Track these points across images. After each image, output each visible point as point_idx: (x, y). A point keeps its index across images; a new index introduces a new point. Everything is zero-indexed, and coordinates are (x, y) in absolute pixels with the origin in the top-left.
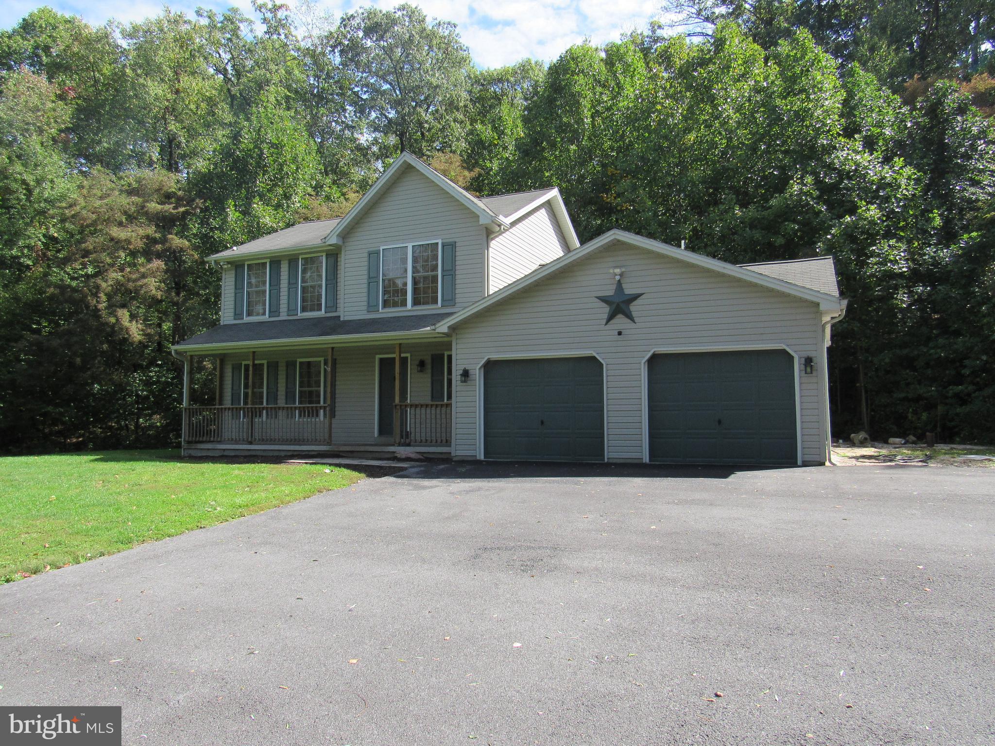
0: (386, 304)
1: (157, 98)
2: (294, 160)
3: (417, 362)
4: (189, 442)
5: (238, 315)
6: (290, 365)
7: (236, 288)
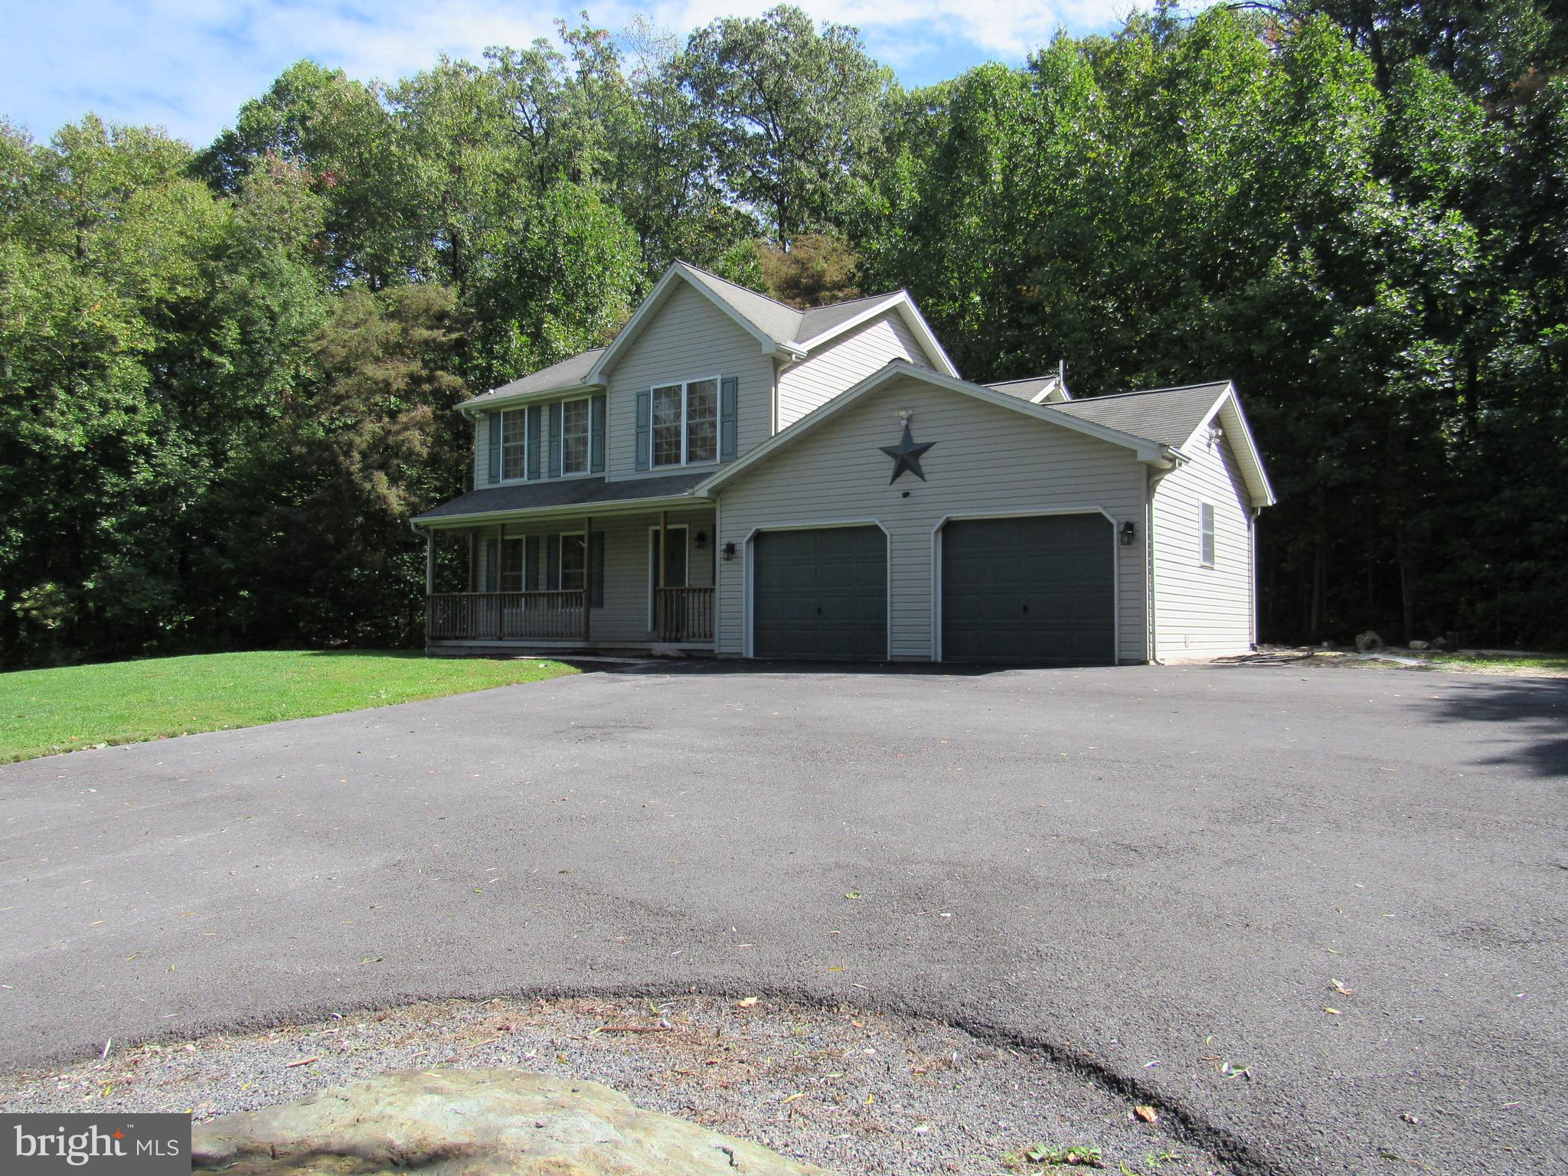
0: (657, 461)
1: (431, 182)
2: (600, 259)
3: (695, 536)
4: (433, 638)
5: (493, 477)
6: (552, 540)
7: (491, 443)
